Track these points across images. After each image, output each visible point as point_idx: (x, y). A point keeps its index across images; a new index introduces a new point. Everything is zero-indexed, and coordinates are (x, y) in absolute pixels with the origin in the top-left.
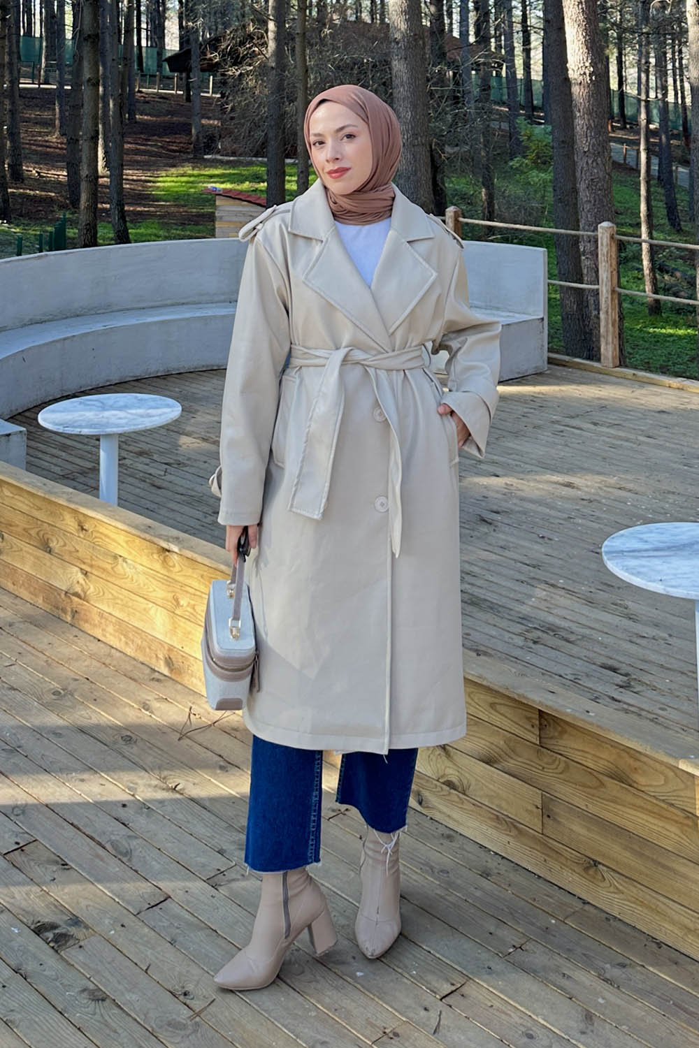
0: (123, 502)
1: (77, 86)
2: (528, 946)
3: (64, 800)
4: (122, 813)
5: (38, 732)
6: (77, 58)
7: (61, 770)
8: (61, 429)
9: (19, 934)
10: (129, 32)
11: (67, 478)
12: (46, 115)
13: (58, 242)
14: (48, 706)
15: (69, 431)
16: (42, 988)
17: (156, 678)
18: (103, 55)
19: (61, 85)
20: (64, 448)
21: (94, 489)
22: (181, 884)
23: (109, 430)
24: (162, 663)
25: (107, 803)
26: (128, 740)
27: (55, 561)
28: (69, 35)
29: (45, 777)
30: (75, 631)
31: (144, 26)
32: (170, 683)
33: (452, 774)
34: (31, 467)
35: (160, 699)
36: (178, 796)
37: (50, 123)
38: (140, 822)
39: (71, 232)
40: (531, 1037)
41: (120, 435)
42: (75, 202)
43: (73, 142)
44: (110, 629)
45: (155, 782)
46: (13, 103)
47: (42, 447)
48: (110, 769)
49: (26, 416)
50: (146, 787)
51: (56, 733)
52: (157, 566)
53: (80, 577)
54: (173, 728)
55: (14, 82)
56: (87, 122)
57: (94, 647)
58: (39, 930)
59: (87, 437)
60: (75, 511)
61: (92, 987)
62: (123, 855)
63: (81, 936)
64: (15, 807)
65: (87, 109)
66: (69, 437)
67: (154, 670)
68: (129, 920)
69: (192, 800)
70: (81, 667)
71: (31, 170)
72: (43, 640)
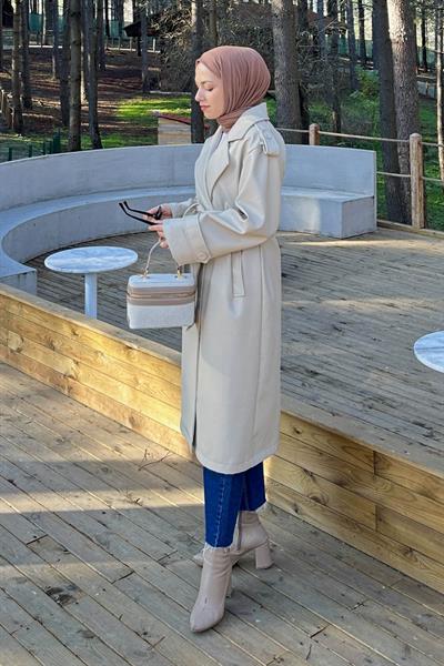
0: (100, 317)
1: (66, 46)
2: (368, 603)
3: (65, 509)
4: (102, 518)
5: (48, 465)
6: (67, 28)
7: (63, 490)
8: (59, 270)
9: (37, 595)
10: (100, 10)
11: (63, 301)
12: (47, 65)
13: (55, 148)
14: (54, 449)
15: (65, 270)
16: (52, 630)
17: (123, 430)
18: (84, 26)
19: (56, 45)
20: (61, 282)
21: (82, 309)
22: (141, 563)
23: (91, 270)
24: (127, 421)
25: (93, 511)
26: (106, 471)
27: (57, 355)
28: (61, 13)
29: (53, 494)
30: (71, 401)
31: (110, 6)
32: (132, 434)
33: (317, 492)
34: (40, 294)
35: (126, 444)
36: (138, 506)
37: (49, 71)
38: (114, 524)
39: (64, 142)
40: (370, 661)
41: (98, 273)
42: (66, 122)
43: (64, 82)
44: (93, 399)
45: (124, 498)
46: (25, 58)
47: (48, 282)
48: (94, 489)
49: (36, 261)
50: (118, 501)
51: (59, 466)
52: (124, 358)
53: (73, 365)
54: (134, 463)
55: (26, 44)
56: (73, 70)
57: (83, 410)
58: (50, 593)
59: (76, 274)
60: (70, 323)
61: (84, 629)
62: (104, 545)
63: (76, 596)
64: (33, 514)
65: (73, 62)
66: (65, 274)
67: (122, 426)
68: (109, 587)
69: (148, 509)
70: (75, 424)
71: (37, 101)
72: (50, 405)
